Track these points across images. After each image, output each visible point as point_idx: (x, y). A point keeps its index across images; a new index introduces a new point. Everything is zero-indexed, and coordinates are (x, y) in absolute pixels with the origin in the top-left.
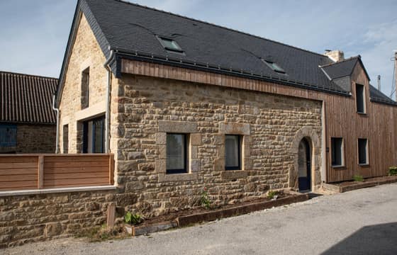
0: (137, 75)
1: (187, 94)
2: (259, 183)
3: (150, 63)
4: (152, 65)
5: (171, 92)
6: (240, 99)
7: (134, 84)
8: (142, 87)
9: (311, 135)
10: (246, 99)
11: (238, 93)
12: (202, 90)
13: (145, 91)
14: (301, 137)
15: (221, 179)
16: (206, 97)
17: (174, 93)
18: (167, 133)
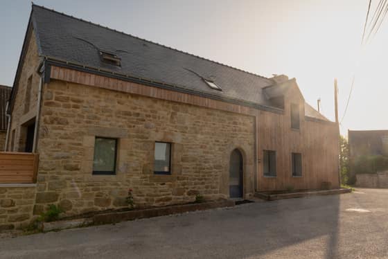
0: (68, 82)
1: (119, 103)
2: (187, 189)
3: (81, 71)
4: (83, 74)
5: (102, 99)
6: (172, 111)
7: (64, 90)
8: (73, 93)
9: (243, 147)
10: (178, 111)
11: (171, 105)
12: (134, 100)
13: (76, 98)
14: (232, 148)
15: (148, 182)
16: (138, 107)
17: (105, 101)
18: (97, 137)
